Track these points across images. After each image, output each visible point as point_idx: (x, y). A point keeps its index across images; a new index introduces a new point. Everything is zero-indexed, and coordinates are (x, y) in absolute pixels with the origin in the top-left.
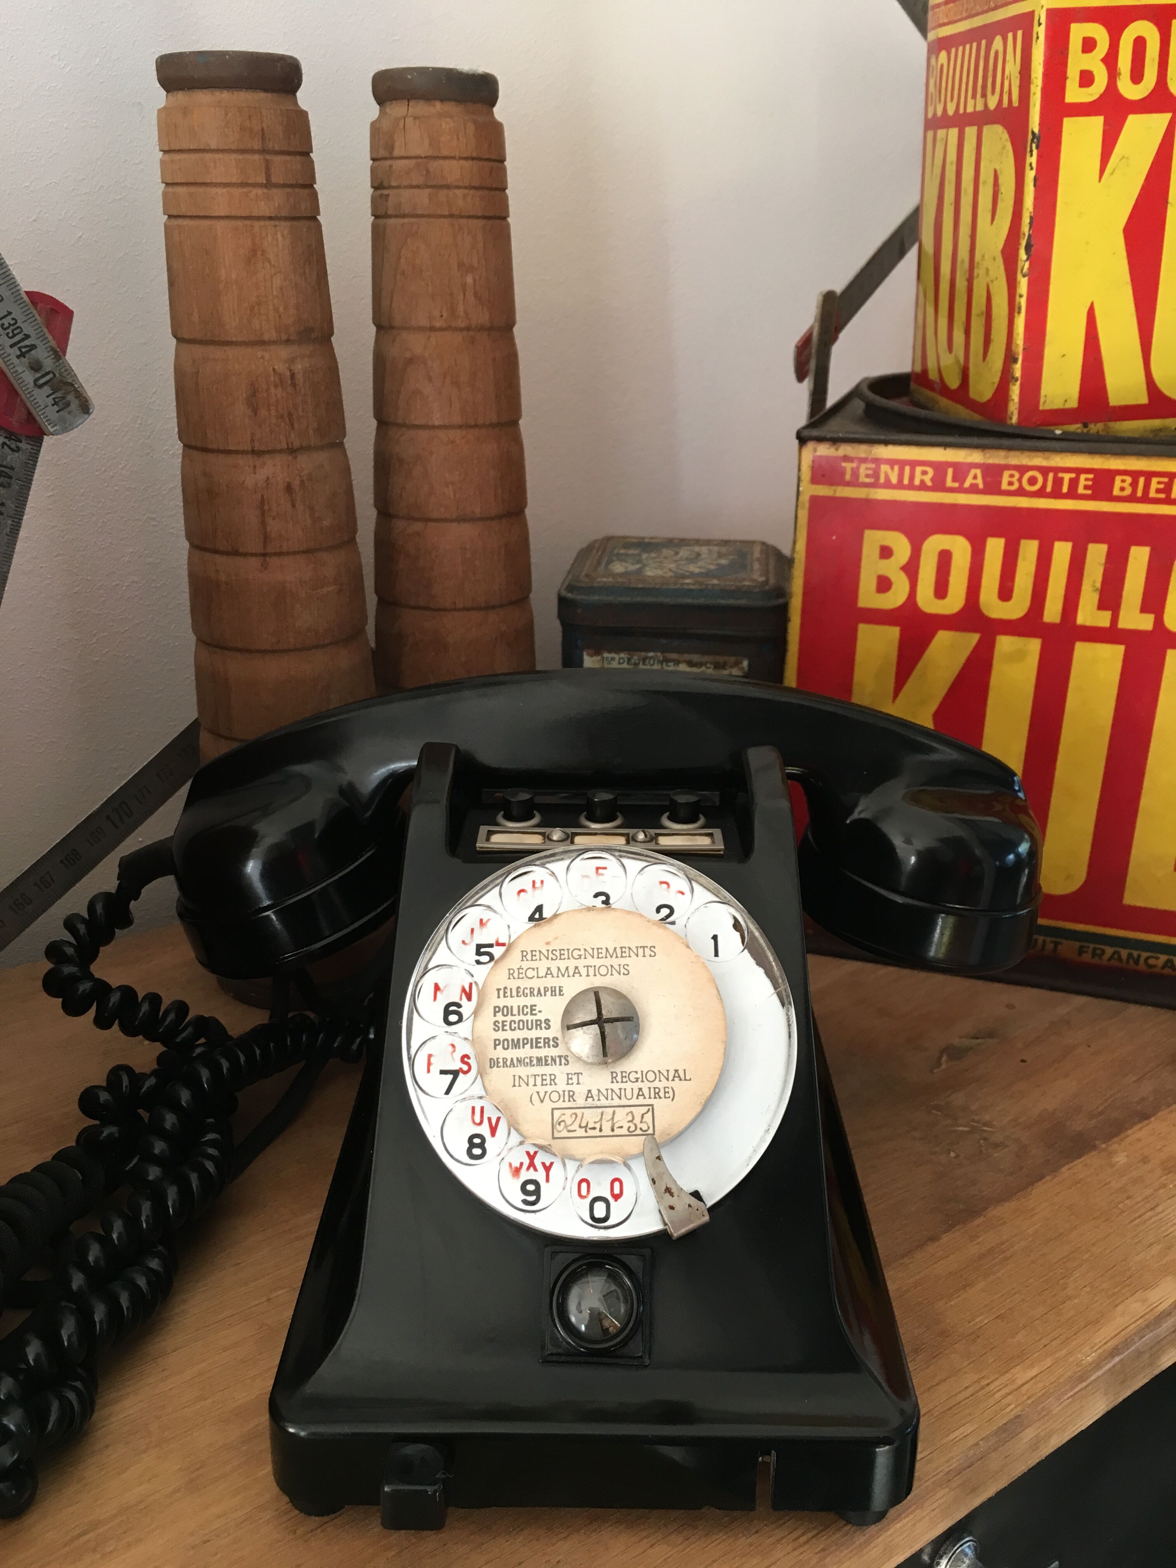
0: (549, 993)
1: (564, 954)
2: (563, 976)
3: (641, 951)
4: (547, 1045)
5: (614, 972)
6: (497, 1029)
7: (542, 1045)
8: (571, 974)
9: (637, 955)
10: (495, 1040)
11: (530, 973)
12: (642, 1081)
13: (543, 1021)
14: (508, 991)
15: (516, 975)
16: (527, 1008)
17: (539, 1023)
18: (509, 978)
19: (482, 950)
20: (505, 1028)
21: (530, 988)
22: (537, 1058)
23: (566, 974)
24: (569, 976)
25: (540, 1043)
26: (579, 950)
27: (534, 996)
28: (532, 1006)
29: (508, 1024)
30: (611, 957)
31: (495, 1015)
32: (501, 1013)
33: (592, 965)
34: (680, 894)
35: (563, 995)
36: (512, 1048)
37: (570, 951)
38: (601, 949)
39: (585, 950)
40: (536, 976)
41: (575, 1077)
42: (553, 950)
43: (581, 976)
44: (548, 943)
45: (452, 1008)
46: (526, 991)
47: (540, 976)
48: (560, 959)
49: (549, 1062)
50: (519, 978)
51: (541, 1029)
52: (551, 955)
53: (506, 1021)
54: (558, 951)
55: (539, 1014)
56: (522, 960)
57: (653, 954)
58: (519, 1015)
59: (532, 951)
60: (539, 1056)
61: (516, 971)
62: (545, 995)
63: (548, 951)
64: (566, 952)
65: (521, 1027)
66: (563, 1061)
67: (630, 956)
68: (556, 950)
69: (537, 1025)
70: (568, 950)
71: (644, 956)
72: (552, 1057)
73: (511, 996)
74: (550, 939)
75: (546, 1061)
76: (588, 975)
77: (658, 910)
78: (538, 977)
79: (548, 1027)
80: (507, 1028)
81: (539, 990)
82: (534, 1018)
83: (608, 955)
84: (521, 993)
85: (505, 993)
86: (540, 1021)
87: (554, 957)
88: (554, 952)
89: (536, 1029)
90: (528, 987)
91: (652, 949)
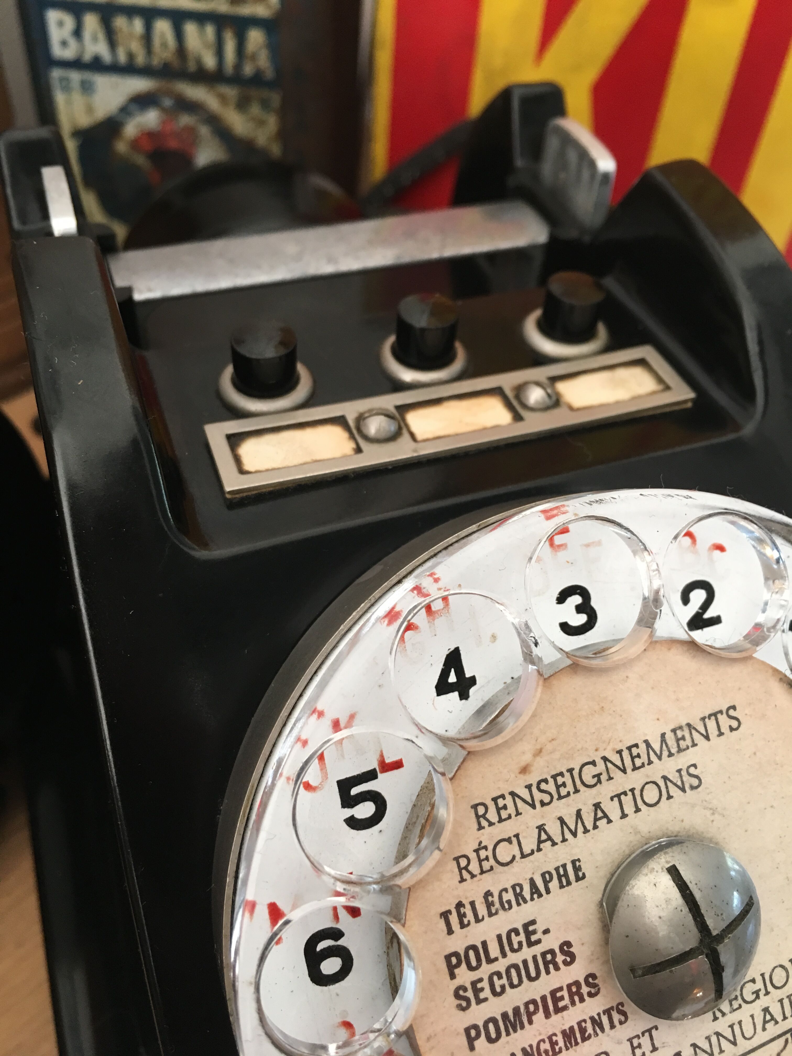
0: (554, 885)
1: (564, 785)
2: (574, 834)
3: (711, 724)
4: (576, 998)
5: (673, 791)
6: (464, 1004)
7: (566, 1001)
8: (589, 826)
9: (707, 738)
10: (467, 1031)
11: (504, 852)
12: (767, 993)
13: (557, 951)
14: (468, 910)
15: (474, 867)
16: (517, 934)
17: (549, 957)
18: (462, 880)
19: (355, 791)
20: (482, 996)
21: (513, 887)
22: (564, 1032)
23: (580, 829)
24: (586, 831)
25: (562, 998)
26: (593, 763)
27: (525, 901)
28: (526, 926)
29: (485, 984)
30: (660, 758)
31: (452, 976)
32: (464, 965)
33: (627, 788)
34: (717, 552)
35: (584, 876)
36: (508, 1034)
37: (576, 773)
38: (636, 746)
39: (605, 759)
40: (518, 855)
41: (645, 1041)
42: (539, 783)
43: (610, 821)
44: (524, 770)
45: (322, 945)
46: (506, 897)
47: (527, 850)
48: (560, 797)
49: (590, 1030)
50: (482, 872)
51: (557, 968)
52: (538, 796)
53: (481, 980)
54: (551, 781)
55: (544, 938)
56: (480, 828)
57: (734, 724)
58: (504, 955)
59: (495, 800)
60: (566, 1027)
61: (473, 856)
62: (548, 891)
63: (529, 787)
64: (567, 778)
65: (516, 981)
66: (616, 1017)
67: (694, 745)
68: (546, 781)
69: (546, 964)
70: (570, 771)
71: (721, 734)
72: (592, 1018)
73: (478, 920)
74: (527, 758)
75: (583, 1031)
76: (624, 816)
77: (685, 600)
78: (523, 856)
79: (571, 958)
80: (487, 993)
81: (532, 882)
82: (537, 950)
83: (653, 757)
84: (497, 905)
85: (461, 916)
86: (552, 952)
87: (547, 798)
88: (543, 786)
89: (548, 972)
90: (508, 886)
91: (732, 712)
